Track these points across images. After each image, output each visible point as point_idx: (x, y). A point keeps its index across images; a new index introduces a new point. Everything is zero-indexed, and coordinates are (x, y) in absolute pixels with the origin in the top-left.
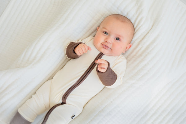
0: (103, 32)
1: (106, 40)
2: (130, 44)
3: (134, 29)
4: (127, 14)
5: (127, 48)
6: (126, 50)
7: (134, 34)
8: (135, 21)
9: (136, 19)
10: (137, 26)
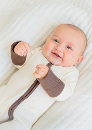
0: (54, 40)
1: (56, 48)
2: (82, 56)
3: (87, 41)
4: (79, 25)
5: (78, 60)
6: (78, 63)
7: (86, 46)
8: (88, 33)
9: (89, 30)
10: (89, 38)
